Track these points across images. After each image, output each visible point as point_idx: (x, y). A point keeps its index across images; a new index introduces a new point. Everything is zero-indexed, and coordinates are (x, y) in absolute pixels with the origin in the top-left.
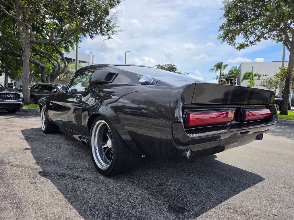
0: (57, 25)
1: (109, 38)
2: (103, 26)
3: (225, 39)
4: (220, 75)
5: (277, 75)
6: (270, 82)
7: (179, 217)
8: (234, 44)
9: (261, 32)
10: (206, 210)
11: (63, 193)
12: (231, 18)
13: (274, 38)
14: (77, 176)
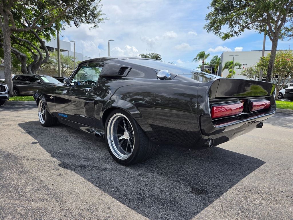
0: (36, 11)
1: (95, 26)
2: (88, 13)
3: (211, 29)
4: (202, 64)
5: (258, 65)
6: (250, 71)
7: (204, 198)
8: (220, 34)
9: (245, 22)
10: (225, 191)
11: (92, 183)
12: (218, 8)
13: (257, 28)
14: (97, 167)
